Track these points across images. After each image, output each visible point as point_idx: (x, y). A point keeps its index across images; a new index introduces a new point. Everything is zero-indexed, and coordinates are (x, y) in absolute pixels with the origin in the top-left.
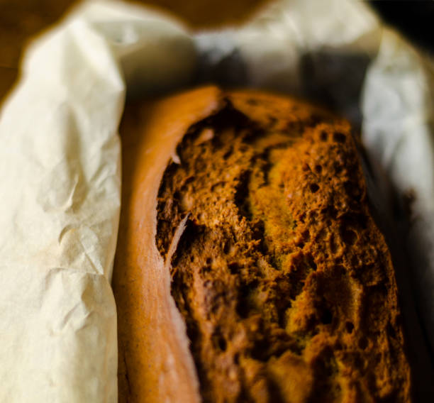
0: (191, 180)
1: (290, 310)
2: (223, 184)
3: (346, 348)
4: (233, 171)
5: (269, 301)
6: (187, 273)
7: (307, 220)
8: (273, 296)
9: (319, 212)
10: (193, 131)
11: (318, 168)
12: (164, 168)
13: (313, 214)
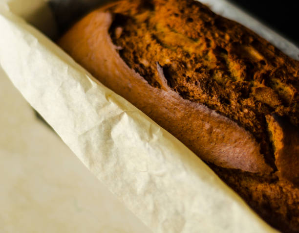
0: (134, 53)
1: (232, 74)
2: (149, 45)
3: (271, 71)
4: (147, 38)
5: (223, 75)
6: (180, 87)
7: (202, 34)
8: (223, 72)
9: (203, 28)
10: (111, 33)
11: (182, 11)
12: (118, 55)
13: (202, 30)
